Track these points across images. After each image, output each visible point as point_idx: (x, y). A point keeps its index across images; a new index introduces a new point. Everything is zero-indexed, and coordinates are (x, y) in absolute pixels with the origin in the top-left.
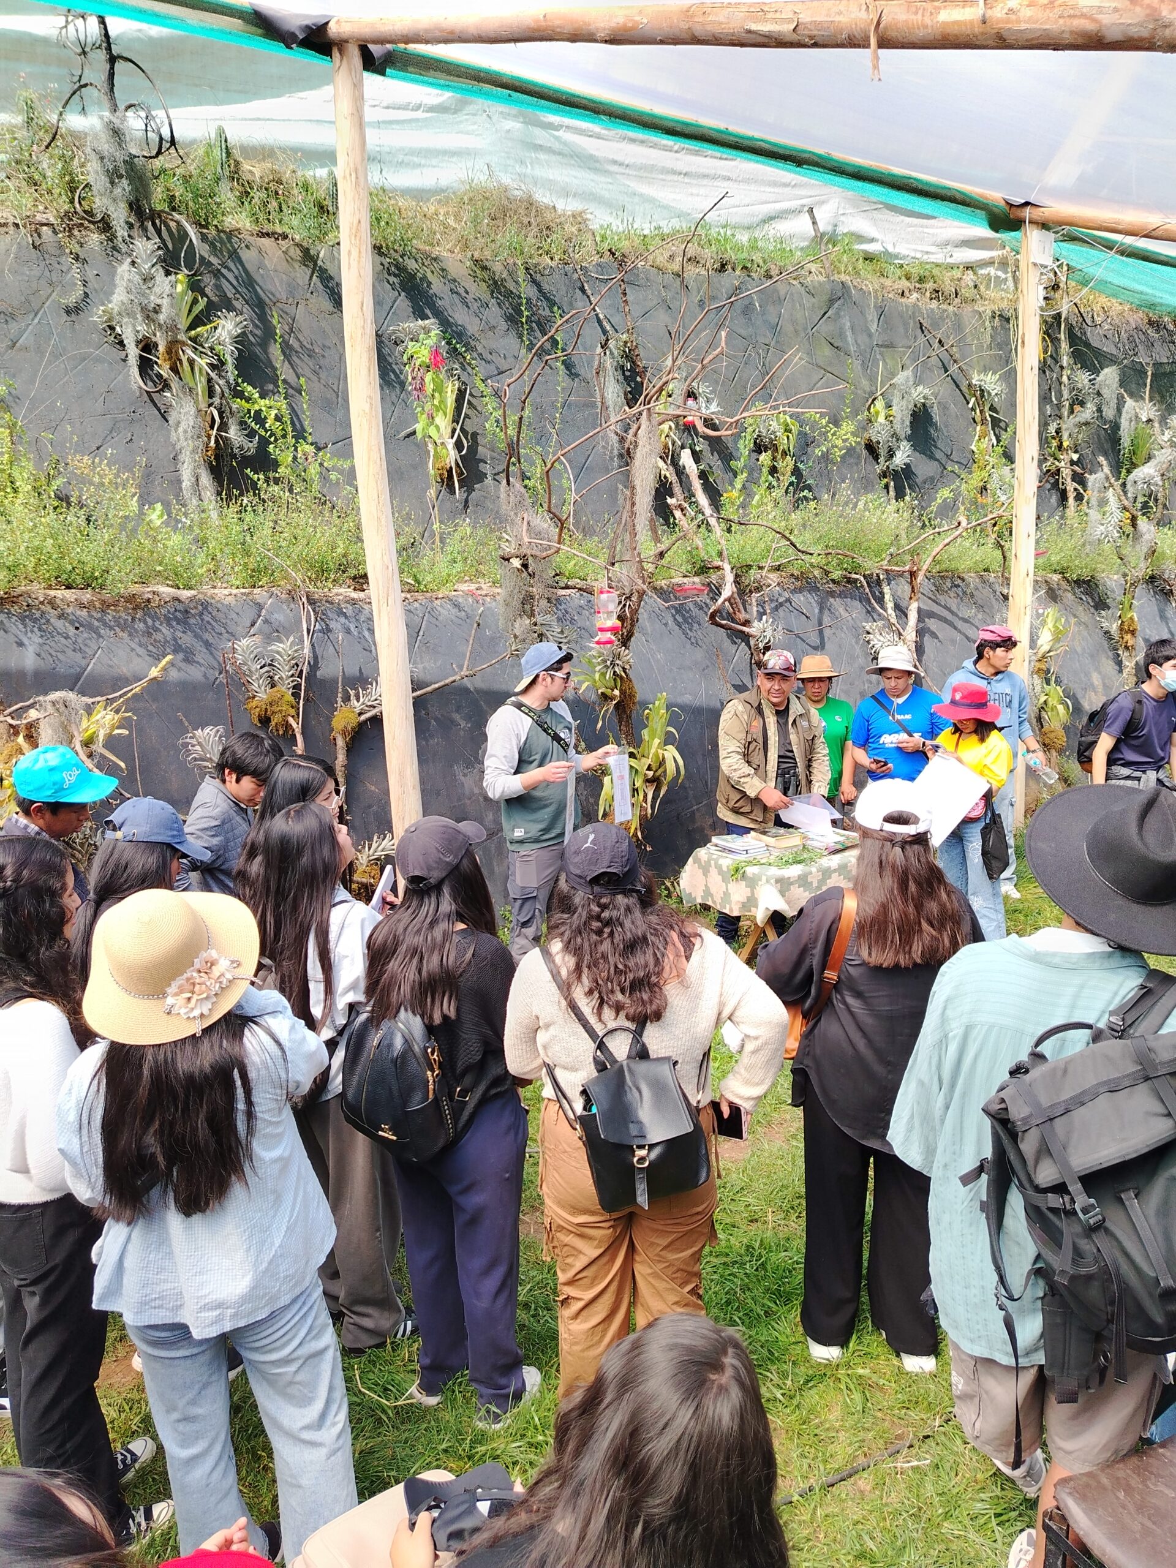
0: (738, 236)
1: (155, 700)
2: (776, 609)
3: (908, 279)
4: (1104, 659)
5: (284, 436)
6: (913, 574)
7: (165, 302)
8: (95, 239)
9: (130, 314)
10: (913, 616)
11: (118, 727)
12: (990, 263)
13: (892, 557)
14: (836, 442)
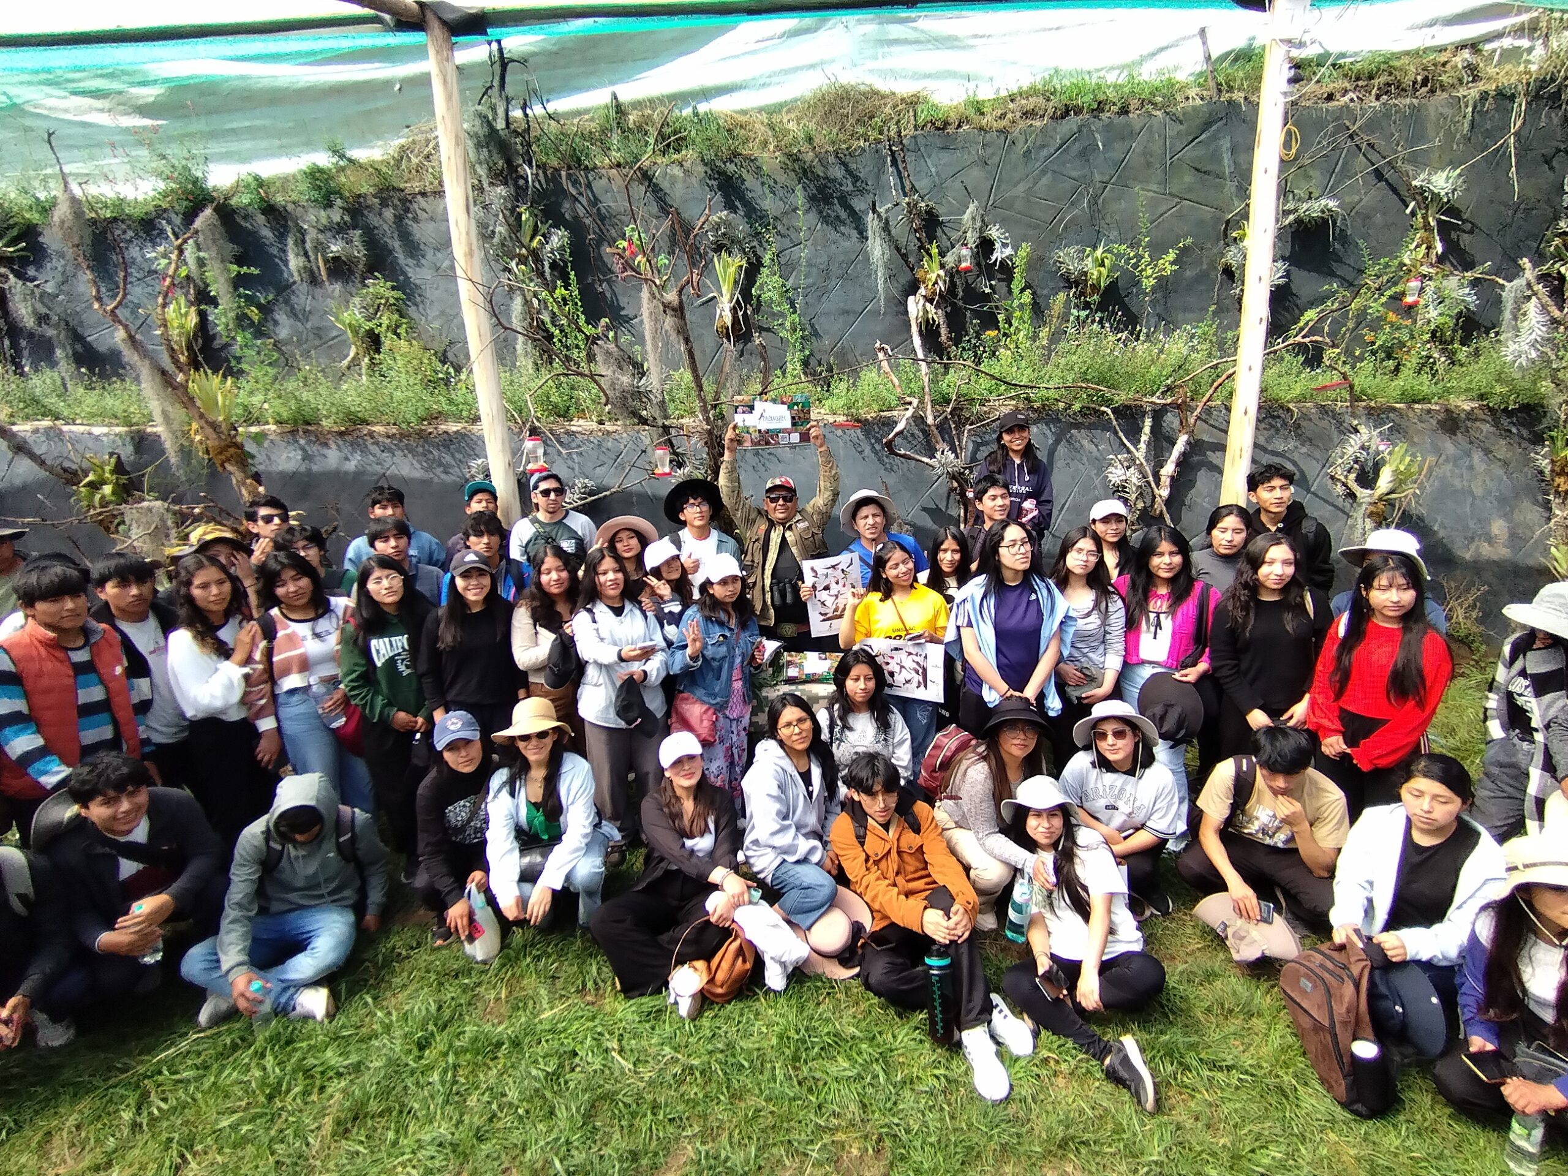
3: (1347, 78)
6: (1178, 406)
10: (1177, 450)
13: (1169, 389)
14: (1149, 272)
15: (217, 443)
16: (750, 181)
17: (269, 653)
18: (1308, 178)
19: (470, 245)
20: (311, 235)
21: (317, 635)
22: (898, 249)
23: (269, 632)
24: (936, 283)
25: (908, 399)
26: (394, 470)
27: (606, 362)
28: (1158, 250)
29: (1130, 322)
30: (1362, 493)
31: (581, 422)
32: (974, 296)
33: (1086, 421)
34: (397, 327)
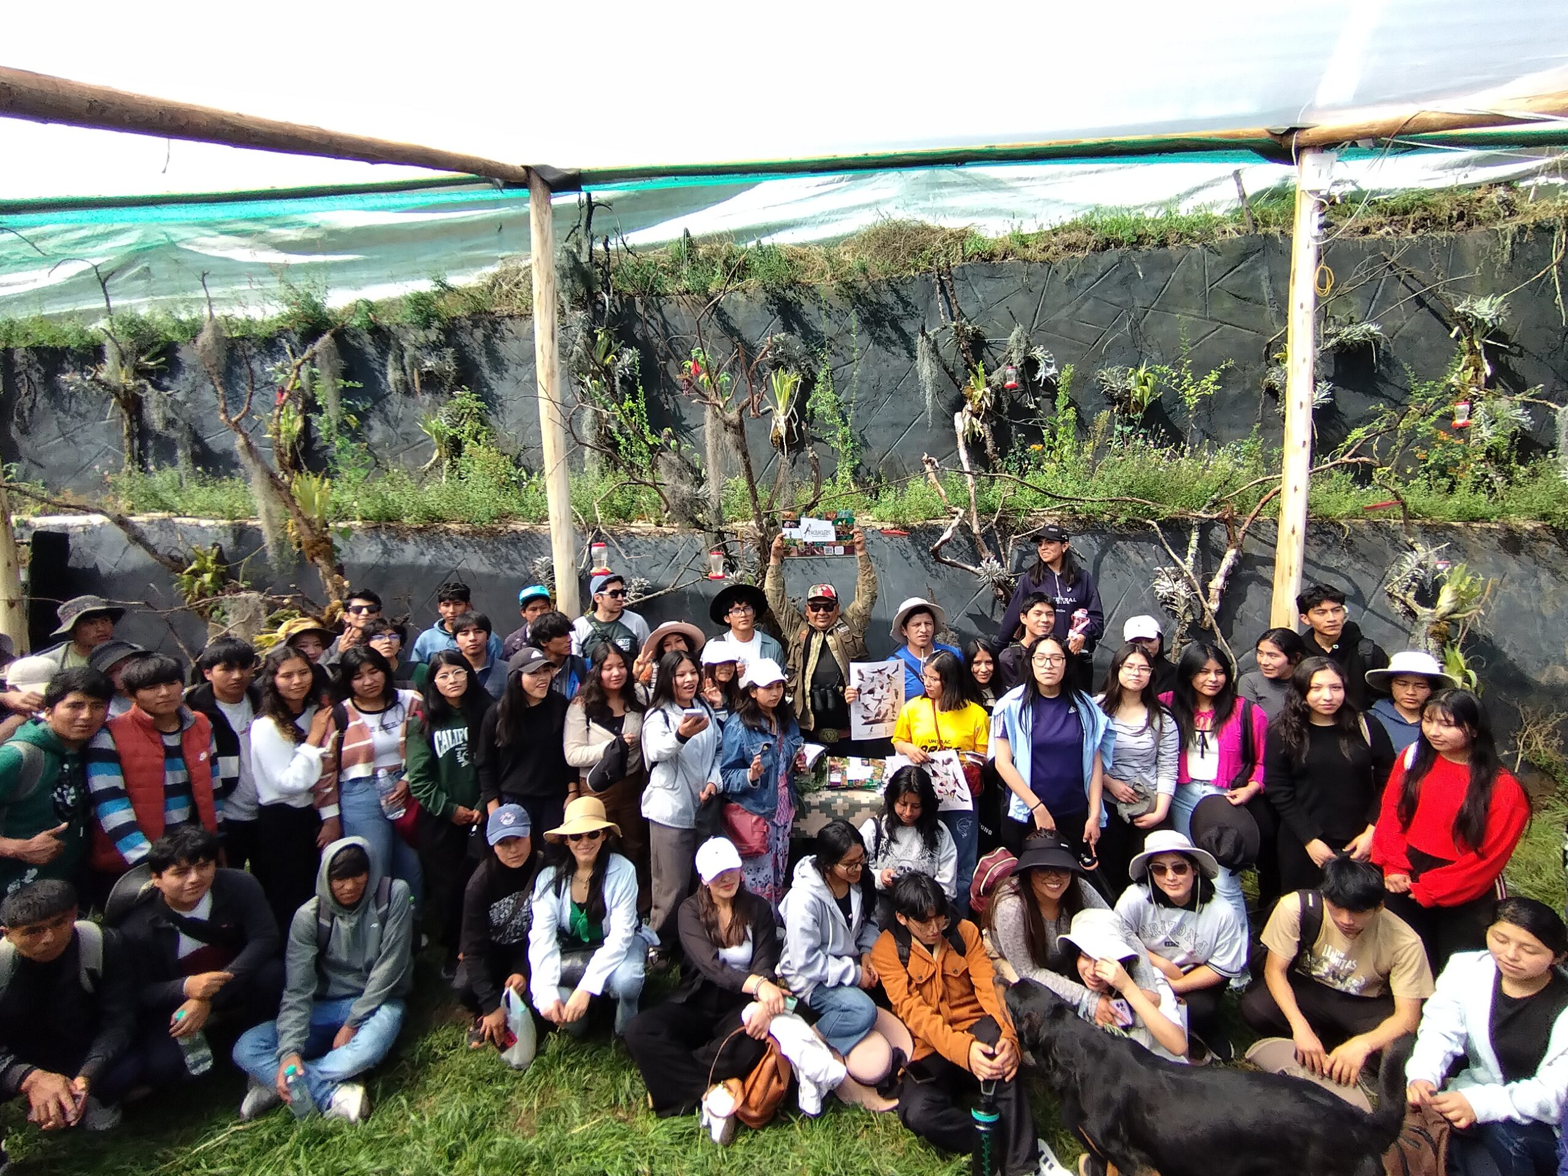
3: (1383, 214)
6: (1225, 521)
10: (1225, 564)
13: (1216, 503)
14: (1192, 391)
15: (309, 539)
16: (807, 306)
17: (339, 742)
18: (1349, 304)
19: (552, 367)
20: (410, 351)
21: (384, 727)
22: (946, 369)
23: (341, 722)
24: (982, 399)
25: (955, 509)
26: (464, 565)
27: (669, 471)
28: (1200, 370)
29: (1175, 438)
30: (1422, 612)
31: (640, 523)
32: (1018, 411)
33: (1132, 533)
34: (478, 433)
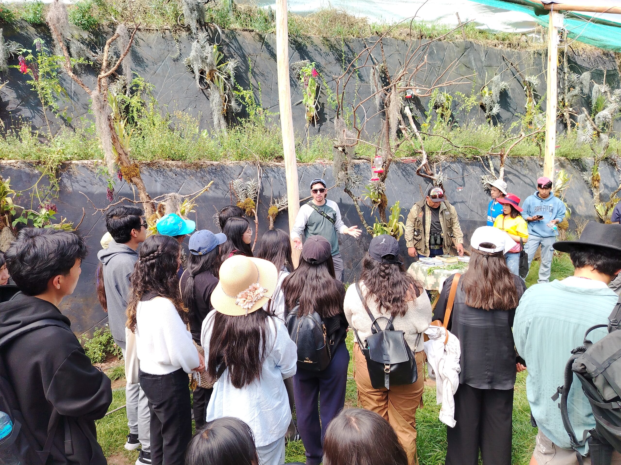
0: (427, 25)
1: (204, 202)
2: (444, 170)
3: (498, 39)
4: (585, 192)
5: (252, 105)
6: (502, 156)
7: (209, 55)
8: (184, 34)
9: (196, 60)
10: (502, 173)
11: (192, 210)
12: (533, 32)
13: (493, 149)
14: (468, 104)
16: (309, 47)
